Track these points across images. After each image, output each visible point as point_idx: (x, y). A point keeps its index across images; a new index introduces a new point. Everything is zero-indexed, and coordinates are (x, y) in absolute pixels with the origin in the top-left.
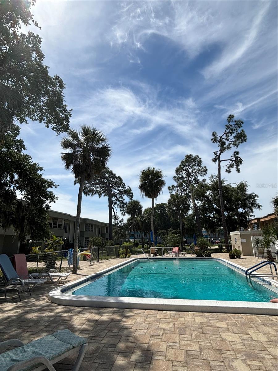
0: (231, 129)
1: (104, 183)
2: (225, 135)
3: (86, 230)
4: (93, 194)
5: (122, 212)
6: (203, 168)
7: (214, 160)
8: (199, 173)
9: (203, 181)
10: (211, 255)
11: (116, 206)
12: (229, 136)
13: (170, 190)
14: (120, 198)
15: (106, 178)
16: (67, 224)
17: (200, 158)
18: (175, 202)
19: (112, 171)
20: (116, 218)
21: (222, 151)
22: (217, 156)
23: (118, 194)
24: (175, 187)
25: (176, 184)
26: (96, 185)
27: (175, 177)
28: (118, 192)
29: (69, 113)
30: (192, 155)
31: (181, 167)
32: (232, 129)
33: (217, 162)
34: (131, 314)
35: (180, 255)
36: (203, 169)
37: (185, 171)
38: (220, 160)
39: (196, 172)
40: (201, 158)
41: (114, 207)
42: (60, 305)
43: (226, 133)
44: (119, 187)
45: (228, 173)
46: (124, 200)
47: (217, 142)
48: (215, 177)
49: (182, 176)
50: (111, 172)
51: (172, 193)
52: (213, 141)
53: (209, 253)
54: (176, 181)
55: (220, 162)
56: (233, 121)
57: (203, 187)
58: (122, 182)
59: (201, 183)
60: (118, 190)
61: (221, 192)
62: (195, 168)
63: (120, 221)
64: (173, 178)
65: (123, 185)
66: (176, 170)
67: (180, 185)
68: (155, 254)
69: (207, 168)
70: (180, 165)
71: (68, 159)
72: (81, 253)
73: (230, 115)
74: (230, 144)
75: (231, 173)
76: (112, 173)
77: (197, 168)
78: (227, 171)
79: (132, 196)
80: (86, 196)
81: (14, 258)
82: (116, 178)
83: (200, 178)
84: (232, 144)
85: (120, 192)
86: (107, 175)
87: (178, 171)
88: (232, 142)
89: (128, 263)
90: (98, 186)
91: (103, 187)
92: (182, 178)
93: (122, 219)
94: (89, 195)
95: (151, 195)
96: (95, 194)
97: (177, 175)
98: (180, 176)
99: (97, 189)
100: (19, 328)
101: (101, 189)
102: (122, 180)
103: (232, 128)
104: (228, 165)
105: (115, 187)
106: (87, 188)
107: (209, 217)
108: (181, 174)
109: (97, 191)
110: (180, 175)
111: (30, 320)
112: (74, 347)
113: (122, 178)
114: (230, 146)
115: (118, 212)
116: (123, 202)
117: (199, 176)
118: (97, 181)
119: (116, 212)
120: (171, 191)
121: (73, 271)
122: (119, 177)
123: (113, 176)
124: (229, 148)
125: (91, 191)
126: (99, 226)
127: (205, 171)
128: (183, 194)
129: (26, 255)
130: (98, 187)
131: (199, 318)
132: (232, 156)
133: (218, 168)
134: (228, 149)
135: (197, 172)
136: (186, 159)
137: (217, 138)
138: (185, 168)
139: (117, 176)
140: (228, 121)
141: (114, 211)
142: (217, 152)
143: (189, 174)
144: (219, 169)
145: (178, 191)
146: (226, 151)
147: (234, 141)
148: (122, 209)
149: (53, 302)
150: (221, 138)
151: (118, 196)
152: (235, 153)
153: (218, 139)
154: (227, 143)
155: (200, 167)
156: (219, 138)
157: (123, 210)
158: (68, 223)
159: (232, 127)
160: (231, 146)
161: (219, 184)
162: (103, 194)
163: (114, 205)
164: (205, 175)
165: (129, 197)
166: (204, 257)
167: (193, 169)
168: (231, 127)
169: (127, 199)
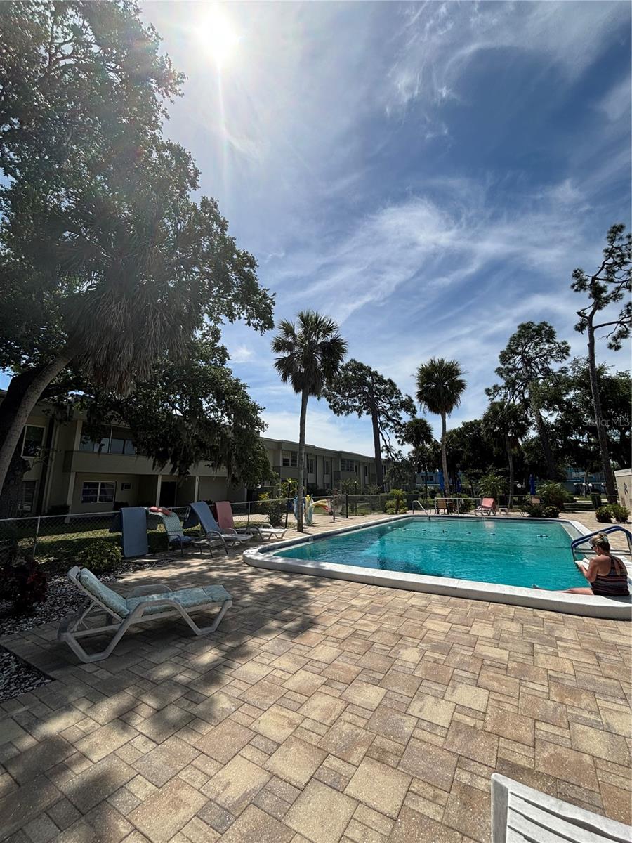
0: (618, 256)
1: (364, 393)
2: (604, 271)
3: (342, 470)
4: (348, 413)
5: (398, 439)
6: (561, 345)
7: (580, 328)
8: (552, 357)
9: (560, 371)
10: (560, 514)
11: (387, 429)
12: (614, 272)
13: (489, 395)
14: (394, 416)
15: (367, 384)
16: (312, 460)
17: (550, 327)
18: (497, 417)
19: (376, 372)
20: (388, 449)
21: (597, 306)
22: (586, 317)
23: (391, 409)
24: (500, 388)
25: (501, 382)
26: (352, 397)
27: (499, 370)
28: (388, 406)
29: (272, 299)
30: (532, 323)
31: (510, 349)
32: (622, 256)
33: (586, 331)
34: (328, 584)
35: (497, 513)
36: (560, 347)
37: (520, 356)
38: (593, 326)
39: (545, 354)
40: (552, 325)
41: (384, 433)
42: (250, 566)
43: (606, 266)
44: (391, 398)
45: (613, 350)
46: (401, 419)
47: (585, 289)
48: (582, 362)
49: (514, 366)
50: (375, 374)
51: (495, 400)
52: (575, 288)
53: (554, 509)
54: (502, 376)
55: (592, 330)
56: (621, 238)
57: (562, 382)
58: (395, 389)
59: (558, 375)
60: (390, 403)
61: (595, 392)
62: (542, 347)
63: (396, 455)
64: (496, 371)
65: (397, 393)
66: (500, 356)
67: (511, 384)
68: (450, 509)
69: (569, 344)
70: (509, 346)
71: (285, 366)
72: (314, 503)
73: (614, 227)
74: (618, 289)
75: (621, 350)
76: (377, 376)
77: (547, 346)
78: (611, 346)
79: (414, 412)
80: (338, 415)
81: (215, 506)
82: (385, 382)
83: (555, 366)
84: (624, 287)
85: (393, 407)
86: (369, 379)
87: (504, 357)
88: (623, 282)
89: (391, 520)
90: (355, 398)
91: (364, 400)
92: (515, 369)
93: (399, 452)
94: (342, 414)
95: (439, 410)
96: (351, 411)
97: (504, 364)
98: (510, 367)
99: (354, 404)
100: (193, 583)
101: (360, 403)
102: (395, 385)
103: (620, 253)
104: (615, 334)
105: (383, 397)
106: (338, 403)
107: (578, 441)
108: (511, 362)
109: (355, 407)
110: (510, 364)
111: (209, 578)
112: (214, 601)
113: (394, 381)
114: (620, 292)
115: (391, 439)
116: (399, 423)
117: (552, 361)
118: (354, 391)
119: (387, 439)
120: (492, 397)
121: (298, 529)
122: (390, 381)
123: (379, 380)
124: (616, 296)
125: (345, 407)
126: (364, 463)
127: (565, 351)
128: (518, 401)
129: (230, 502)
130: (355, 401)
131: (417, 600)
132: (621, 314)
133: (588, 342)
134: (614, 300)
135: (546, 356)
136: (520, 331)
137: (586, 280)
138: (520, 349)
139: (386, 378)
140: (610, 239)
141: (383, 439)
142: (584, 310)
143: (528, 361)
144: (591, 346)
145: (506, 396)
146: (608, 305)
147: (628, 281)
148: (398, 435)
149: (245, 563)
150: (594, 278)
151: (390, 413)
152: (628, 306)
153: (588, 283)
154: (611, 288)
155: (552, 345)
156: (590, 279)
157: (401, 437)
158: (313, 458)
159: (621, 251)
160: (623, 291)
161: (591, 377)
162: (365, 412)
163: (385, 428)
164: (565, 358)
165: (409, 413)
166: (543, 517)
167: (538, 350)
168: (618, 252)
169: (405, 417)
